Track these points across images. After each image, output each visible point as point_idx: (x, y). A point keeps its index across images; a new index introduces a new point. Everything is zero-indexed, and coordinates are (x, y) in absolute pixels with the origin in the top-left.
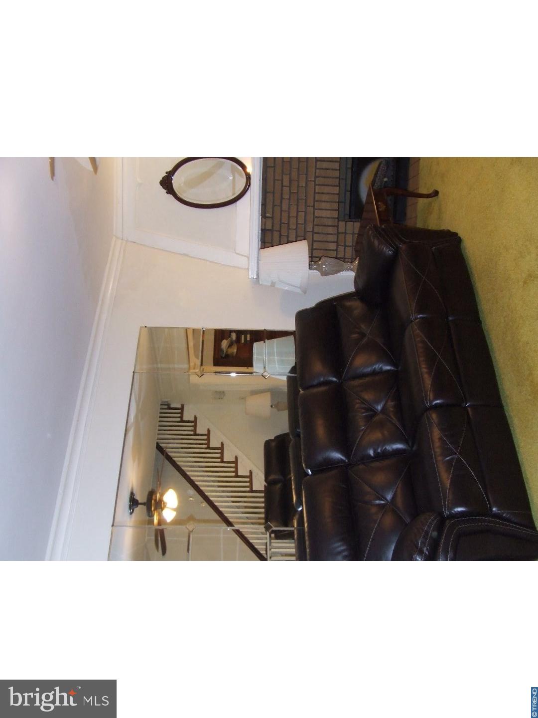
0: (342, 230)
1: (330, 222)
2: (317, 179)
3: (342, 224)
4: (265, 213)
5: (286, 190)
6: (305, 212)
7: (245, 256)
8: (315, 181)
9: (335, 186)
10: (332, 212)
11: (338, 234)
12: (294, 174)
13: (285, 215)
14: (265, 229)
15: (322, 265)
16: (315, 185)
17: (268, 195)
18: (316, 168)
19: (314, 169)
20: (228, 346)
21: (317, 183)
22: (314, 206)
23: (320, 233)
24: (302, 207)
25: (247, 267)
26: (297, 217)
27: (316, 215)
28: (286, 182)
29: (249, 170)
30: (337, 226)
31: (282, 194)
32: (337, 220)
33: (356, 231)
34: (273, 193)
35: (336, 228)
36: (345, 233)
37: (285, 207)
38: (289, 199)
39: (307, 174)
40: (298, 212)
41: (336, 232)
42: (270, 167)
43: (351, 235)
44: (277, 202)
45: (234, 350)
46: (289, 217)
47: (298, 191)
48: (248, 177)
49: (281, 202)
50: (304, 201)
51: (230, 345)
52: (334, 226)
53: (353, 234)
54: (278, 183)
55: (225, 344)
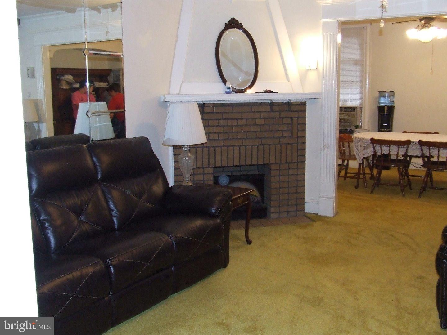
0: (206, 171)
1: (212, 160)
2: (244, 147)
3: (211, 170)
4: (215, 106)
5: (234, 122)
6: (218, 140)
7: (180, 91)
8: (243, 145)
9: (240, 162)
10: (220, 161)
11: (203, 168)
12: (247, 128)
13: (215, 123)
14: (204, 107)
15: (188, 156)
16: (240, 146)
17: (231, 108)
18: (252, 146)
19: (251, 144)
20: (68, 80)
21: (241, 147)
22: (223, 146)
23: (203, 153)
24: (222, 136)
25: (171, 93)
26: (214, 133)
27: (217, 148)
28: (240, 122)
29: (249, 91)
30: (209, 167)
31: (232, 119)
32: (214, 166)
33: (206, 182)
34: (232, 112)
35: (207, 166)
36: (204, 174)
37: (222, 122)
38: (228, 126)
39: (247, 138)
40: (218, 133)
41: (204, 166)
42: (252, 108)
43: (202, 179)
44: (225, 116)
45: (65, 87)
46: (214, 126)
47: (234, 132)
48: (243, 91)
49: (225, 119)
50: (227, 138)
51: (69, 83)
52: (209, 164)
53: (204, 180)
54: (239, 116)
55: (69, 78)
